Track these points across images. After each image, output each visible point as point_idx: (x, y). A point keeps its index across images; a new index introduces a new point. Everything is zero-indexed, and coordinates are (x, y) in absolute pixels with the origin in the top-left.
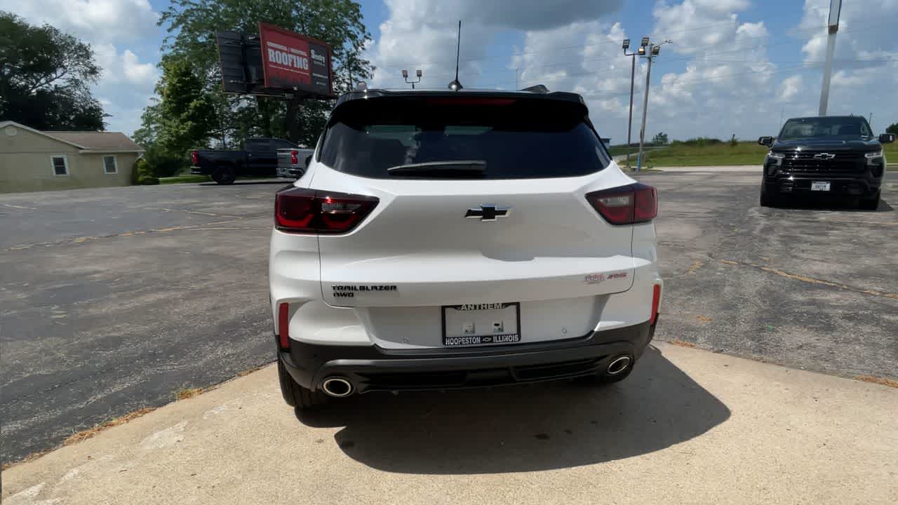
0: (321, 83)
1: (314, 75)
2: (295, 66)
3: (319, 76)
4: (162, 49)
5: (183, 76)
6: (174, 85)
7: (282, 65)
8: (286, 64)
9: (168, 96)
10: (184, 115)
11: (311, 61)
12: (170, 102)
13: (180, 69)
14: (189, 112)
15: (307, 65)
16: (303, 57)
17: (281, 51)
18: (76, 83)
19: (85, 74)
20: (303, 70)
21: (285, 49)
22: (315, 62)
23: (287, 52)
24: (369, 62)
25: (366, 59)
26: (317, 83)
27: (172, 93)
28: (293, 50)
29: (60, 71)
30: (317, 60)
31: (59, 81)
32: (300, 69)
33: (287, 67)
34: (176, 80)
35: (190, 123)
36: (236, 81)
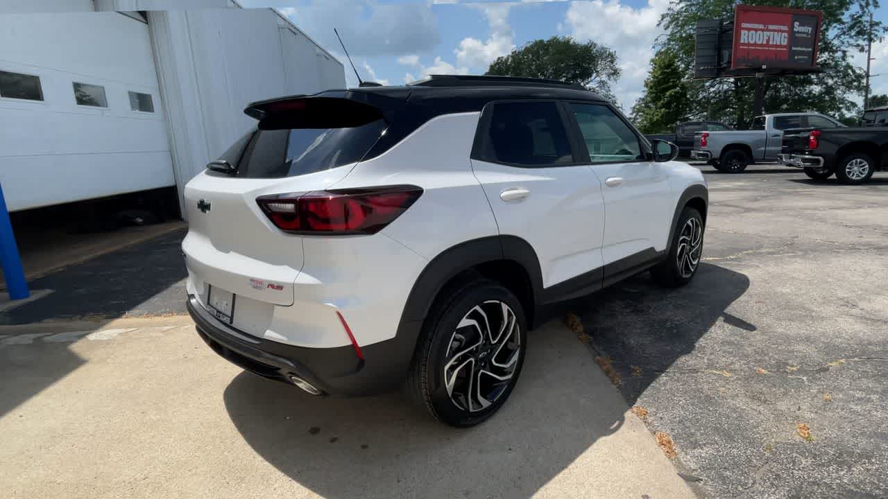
0: (800, 57)
1: (793, 49)
2: (771, 43)
3: (799, 49)
4: (654, 47)
5: (665, 69)
6: (657, 77)
7: (755, 44)
8: (760, 42)
9: (651, 88)
10: (660, 104)
11: (792, 33)
12: (652, 93)
13: (664, 63)
14: (664, 100)
15: (786, 40)
16: (782, 31)
17: (756, 30)
18: (602, 83)
19: (609, 76)
20: (781, 46)
21: (761, 27)
22: (797, 35)
23: (763, 30)
24: (881, 23)
25: (877, 21)
26: (796, 57)
27: (655, 85)
28: (771, 27)
29: (594, 75)
30: (801, 33)
31: (592, 84)
32: (776, 46)
33: (762, 45)
34: (659, 73)
35: (663, 109)
36: (706, 68)
